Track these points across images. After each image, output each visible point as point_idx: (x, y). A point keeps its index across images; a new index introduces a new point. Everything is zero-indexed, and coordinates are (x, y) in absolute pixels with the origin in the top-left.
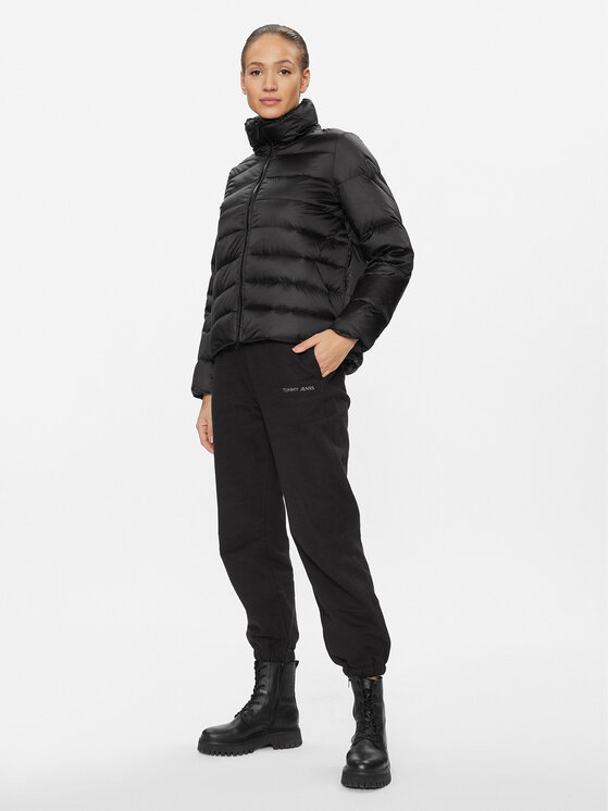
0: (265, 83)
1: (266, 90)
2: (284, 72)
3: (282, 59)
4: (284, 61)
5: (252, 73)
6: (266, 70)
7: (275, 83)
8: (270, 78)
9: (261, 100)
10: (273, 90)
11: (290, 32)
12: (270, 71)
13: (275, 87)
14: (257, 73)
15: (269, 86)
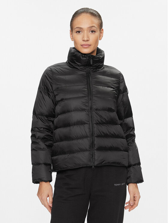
0: (83, 37)
1: (84, 41)
2: (92, 31)
3: (92, 26)
4: (92, 27)
5: (77, 32)
6: (84, 31)
7: (88, 37)
8: (86, 34)
9: (82, 45)
10: (87, 41)
11: (94, 12)
12: (86, 32)
13: (88, 39)
14: (79, 32)
15: (86, 39)
